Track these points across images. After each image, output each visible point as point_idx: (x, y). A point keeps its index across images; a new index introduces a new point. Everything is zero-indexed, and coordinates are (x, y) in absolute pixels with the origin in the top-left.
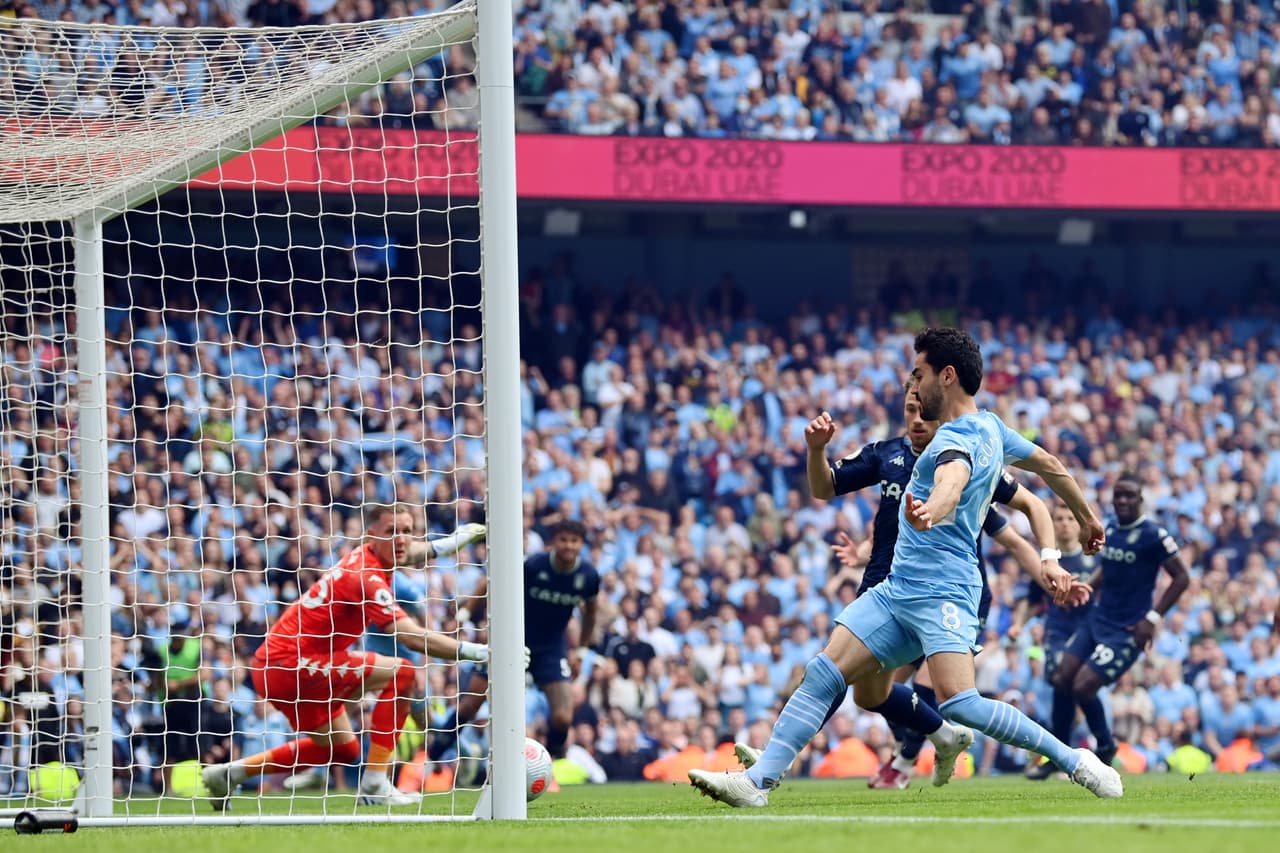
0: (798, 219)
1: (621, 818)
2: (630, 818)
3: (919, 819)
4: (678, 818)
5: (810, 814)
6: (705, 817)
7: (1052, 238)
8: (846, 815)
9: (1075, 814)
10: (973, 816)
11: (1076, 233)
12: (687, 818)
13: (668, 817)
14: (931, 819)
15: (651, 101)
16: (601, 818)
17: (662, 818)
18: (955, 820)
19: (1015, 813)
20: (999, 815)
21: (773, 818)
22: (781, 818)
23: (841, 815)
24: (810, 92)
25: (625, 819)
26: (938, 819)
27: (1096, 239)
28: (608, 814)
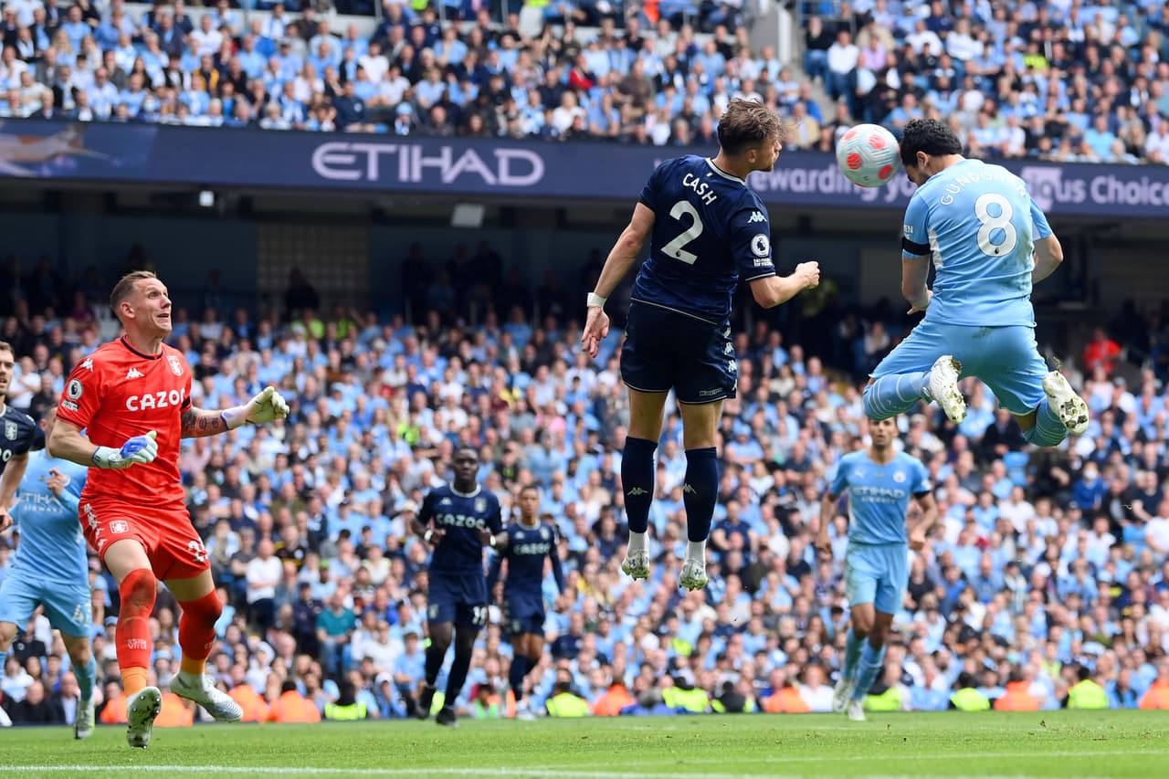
0: (206, 199)
1: (32, 768)
2: (42, 768)
3: (321, 770)
4: (88, 768)
5: (215, 765)
6: (114, 768)
7: (446, 220)
8: (251, 766)
9: (469, 766)
10: (372, 767)
11: (469, 216)
12: (96, 768)
13: (78, 768)
14: (332, 770)
15: (67, 88)
16: (12, 768)
17: (73, 768)
18: (355, 771)
19: (410, 763)
20: (397, 767)
21: (180, 768)
22: (188, 768)
23: (245, 766)
24: (220, 84)
25: (36, 768)
26: (338, 770)
27: (486, 221)
28: (19, 763)
